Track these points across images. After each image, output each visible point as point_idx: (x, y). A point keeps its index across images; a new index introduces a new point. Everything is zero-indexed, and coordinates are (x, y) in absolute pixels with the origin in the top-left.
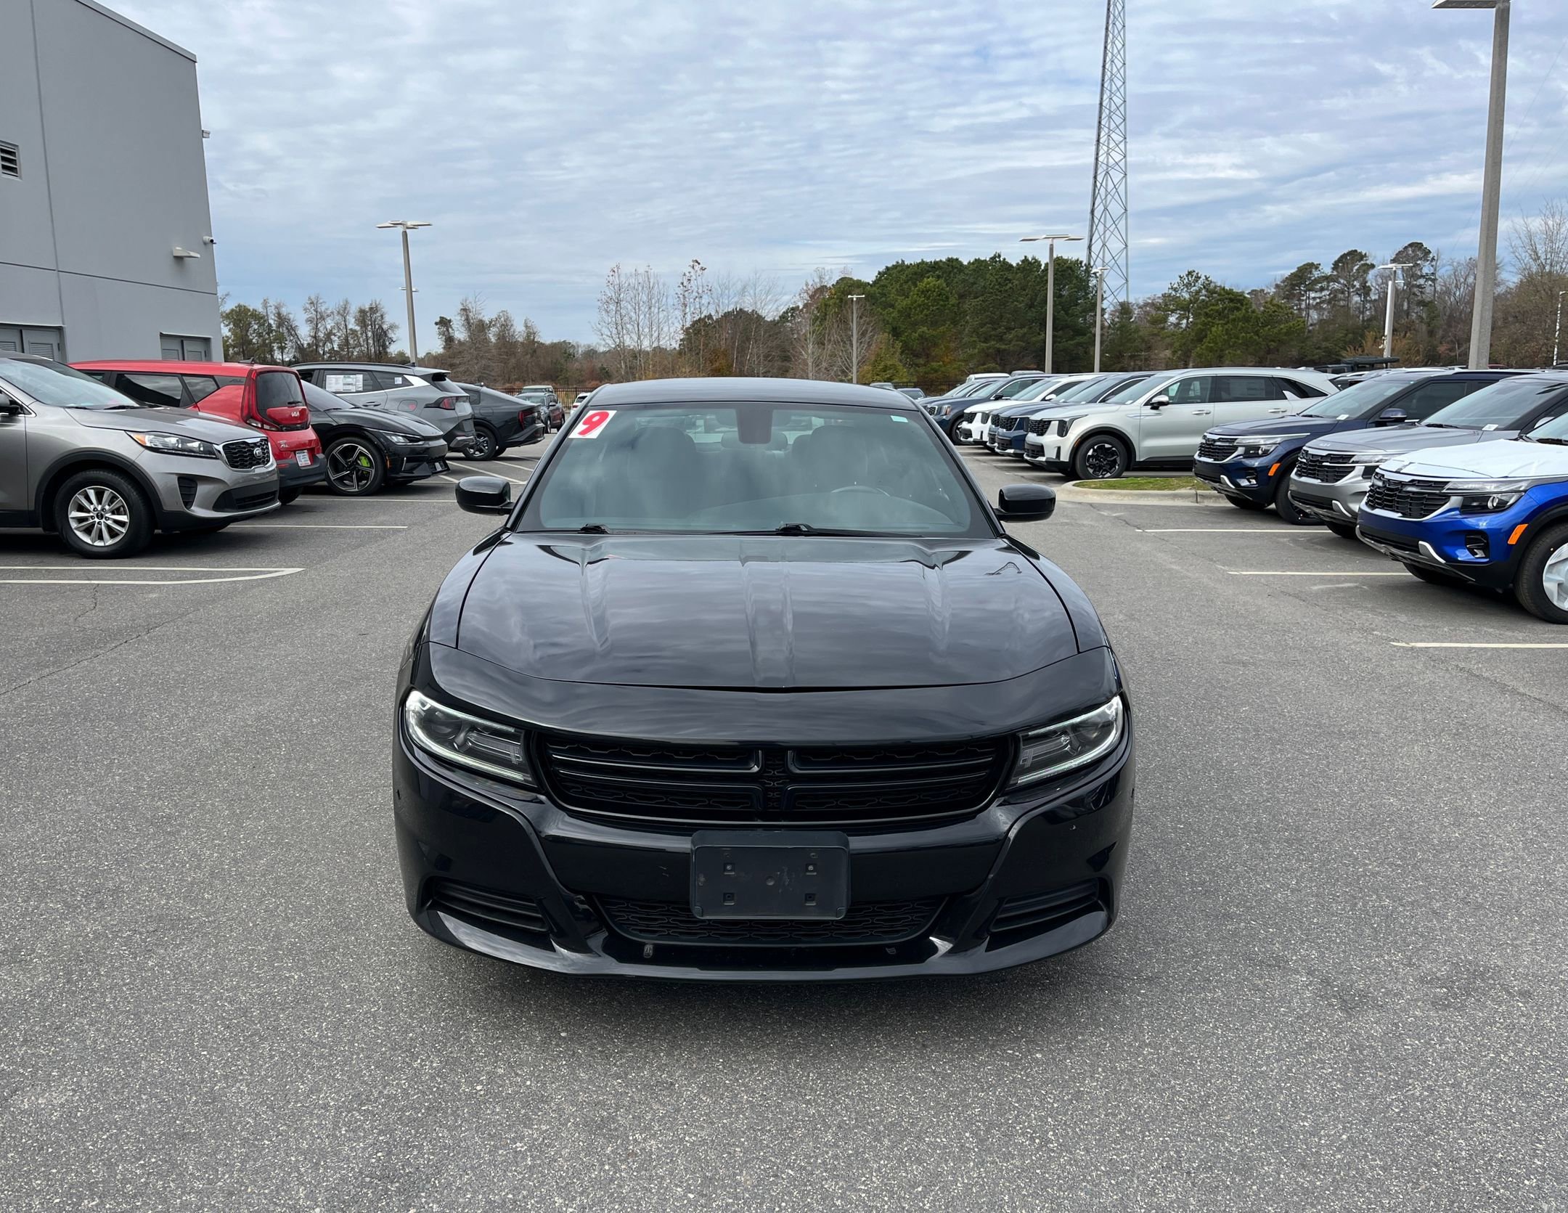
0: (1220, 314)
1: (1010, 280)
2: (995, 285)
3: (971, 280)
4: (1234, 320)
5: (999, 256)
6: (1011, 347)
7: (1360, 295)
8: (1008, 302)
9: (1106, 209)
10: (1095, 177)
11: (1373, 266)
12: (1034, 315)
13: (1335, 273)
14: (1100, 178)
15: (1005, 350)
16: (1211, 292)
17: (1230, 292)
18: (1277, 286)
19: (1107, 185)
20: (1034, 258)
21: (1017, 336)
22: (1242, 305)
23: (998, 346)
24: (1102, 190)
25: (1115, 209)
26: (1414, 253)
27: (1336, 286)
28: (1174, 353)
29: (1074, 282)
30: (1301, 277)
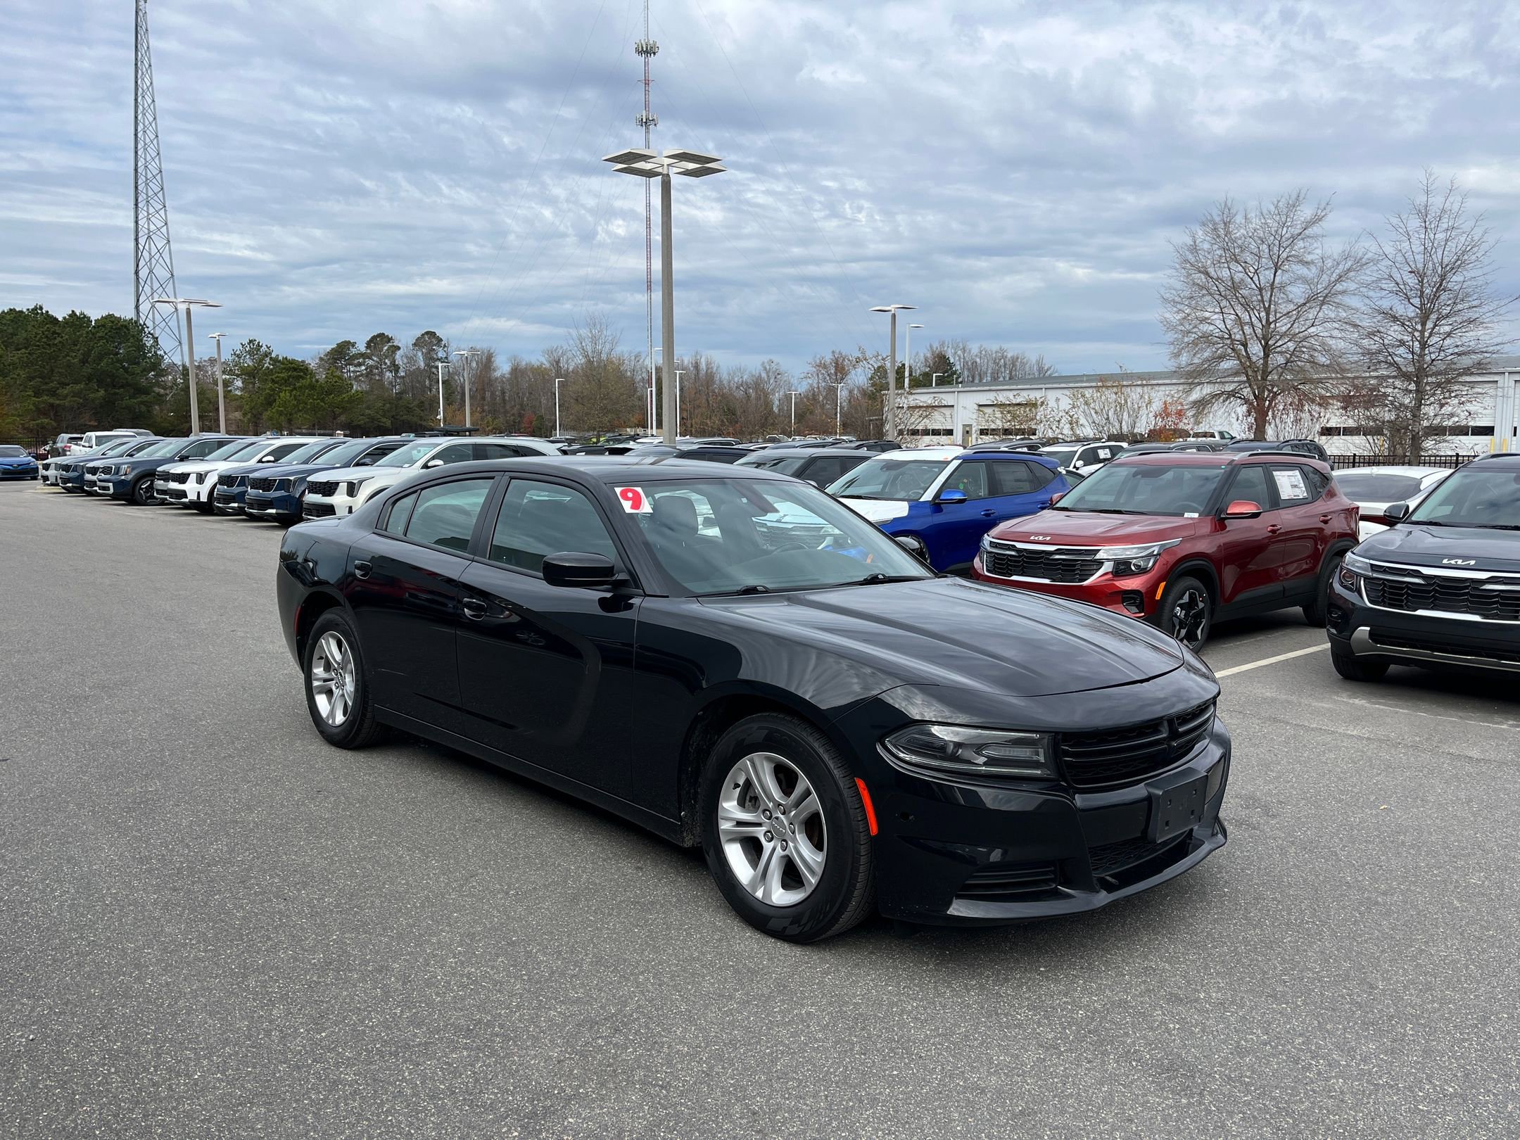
0: (286, 382)
1: (59, 334)
2: (41, 338)
3: (10, 330)
4: (300, 387)
5: (41, 308)
6: (67, 403)
7: (391, 372)
8: (58, 357)
9: (151, 271)
10: (137, 240)
11: (399, 348)
12: (89, 370)
13: (369, 351)
14: (142, 241)
15: (59, 405)
16: (275, 361)
17: (293, 362)
18: (321, 359)
19: (150, 249)
20: (81, 314)
21: (73, 392)
22: (305, 374)
23: (51, 401)
24: (146, 254)
25: (162, 273)
26: (429, 341)
27: (371, 362)
28: (245, 415)
29: (131, 340)
30: (340, 353)
